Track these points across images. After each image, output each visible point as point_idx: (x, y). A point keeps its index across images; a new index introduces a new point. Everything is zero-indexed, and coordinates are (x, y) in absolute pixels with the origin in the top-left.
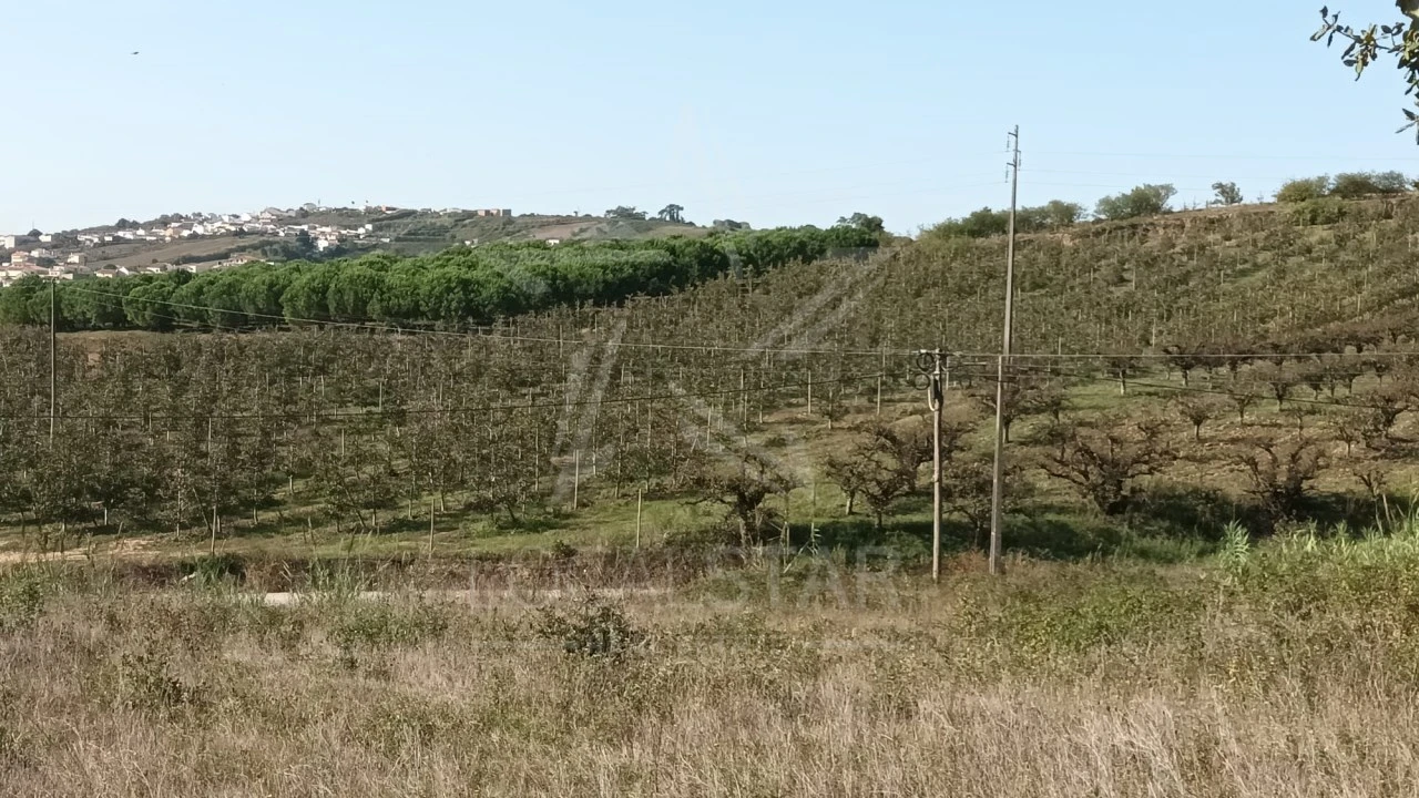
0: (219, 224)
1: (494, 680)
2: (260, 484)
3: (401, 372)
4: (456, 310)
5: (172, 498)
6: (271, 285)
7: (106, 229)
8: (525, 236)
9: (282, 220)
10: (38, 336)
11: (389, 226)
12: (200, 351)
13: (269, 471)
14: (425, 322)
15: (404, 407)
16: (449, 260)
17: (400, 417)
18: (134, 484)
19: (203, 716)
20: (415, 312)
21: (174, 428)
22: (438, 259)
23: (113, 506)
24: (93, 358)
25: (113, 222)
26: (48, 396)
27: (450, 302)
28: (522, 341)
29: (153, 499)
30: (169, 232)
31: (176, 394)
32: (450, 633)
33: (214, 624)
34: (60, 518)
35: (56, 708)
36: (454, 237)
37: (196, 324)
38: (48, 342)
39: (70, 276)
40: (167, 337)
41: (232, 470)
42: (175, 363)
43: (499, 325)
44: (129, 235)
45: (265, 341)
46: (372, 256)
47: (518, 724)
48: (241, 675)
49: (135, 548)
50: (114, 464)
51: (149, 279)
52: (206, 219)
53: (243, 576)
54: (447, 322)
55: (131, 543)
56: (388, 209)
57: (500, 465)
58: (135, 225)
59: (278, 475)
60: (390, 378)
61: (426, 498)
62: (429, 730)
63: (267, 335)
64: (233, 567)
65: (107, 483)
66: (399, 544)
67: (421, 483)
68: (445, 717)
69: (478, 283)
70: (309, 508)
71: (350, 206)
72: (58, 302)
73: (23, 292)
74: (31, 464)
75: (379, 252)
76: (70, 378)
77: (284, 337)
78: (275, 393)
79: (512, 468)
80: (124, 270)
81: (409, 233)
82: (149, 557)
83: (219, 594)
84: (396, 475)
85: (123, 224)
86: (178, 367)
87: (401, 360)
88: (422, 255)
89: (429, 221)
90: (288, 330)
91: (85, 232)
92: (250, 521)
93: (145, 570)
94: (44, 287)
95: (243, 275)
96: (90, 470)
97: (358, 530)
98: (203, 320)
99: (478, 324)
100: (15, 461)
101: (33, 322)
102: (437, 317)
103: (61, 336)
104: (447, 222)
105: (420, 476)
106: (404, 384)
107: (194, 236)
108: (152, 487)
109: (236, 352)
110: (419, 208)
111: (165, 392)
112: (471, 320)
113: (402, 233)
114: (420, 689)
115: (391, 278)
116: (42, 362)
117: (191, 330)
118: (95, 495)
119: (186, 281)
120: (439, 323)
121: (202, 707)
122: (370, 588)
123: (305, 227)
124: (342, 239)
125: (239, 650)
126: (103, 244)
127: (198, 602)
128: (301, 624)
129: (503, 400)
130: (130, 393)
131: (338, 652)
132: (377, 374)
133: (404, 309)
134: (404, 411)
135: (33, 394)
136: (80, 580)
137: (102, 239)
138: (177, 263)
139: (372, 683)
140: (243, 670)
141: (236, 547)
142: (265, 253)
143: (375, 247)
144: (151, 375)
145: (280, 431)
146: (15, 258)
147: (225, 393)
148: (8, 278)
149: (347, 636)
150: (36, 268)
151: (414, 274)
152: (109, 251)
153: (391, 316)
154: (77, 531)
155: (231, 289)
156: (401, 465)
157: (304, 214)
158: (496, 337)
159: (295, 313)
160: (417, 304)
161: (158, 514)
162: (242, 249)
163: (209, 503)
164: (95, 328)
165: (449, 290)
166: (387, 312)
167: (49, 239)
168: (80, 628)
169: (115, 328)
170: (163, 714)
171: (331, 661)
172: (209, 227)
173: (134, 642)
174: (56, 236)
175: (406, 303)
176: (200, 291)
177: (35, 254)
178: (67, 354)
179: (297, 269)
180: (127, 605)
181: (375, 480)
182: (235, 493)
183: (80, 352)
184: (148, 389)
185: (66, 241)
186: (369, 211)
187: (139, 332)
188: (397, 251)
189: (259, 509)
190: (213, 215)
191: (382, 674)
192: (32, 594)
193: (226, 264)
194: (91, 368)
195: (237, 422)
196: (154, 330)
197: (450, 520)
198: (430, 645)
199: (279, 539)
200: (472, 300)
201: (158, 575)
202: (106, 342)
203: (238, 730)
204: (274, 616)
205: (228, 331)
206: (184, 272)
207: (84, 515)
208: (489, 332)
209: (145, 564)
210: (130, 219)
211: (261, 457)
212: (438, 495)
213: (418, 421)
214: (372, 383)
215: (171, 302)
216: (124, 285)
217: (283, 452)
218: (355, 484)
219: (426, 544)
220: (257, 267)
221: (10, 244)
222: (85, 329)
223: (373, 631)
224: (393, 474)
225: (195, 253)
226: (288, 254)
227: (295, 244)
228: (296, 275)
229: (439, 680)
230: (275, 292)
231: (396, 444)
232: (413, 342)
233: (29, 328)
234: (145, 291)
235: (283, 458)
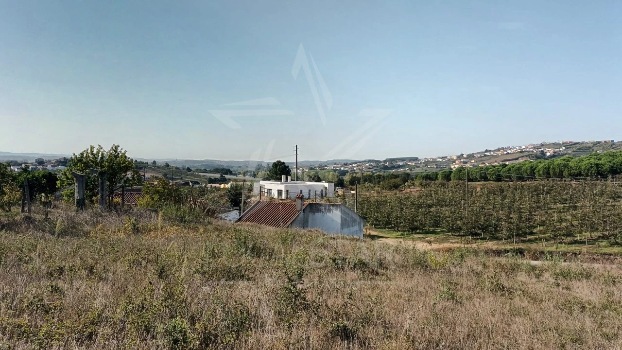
0: (515, 149)
1: (607, 294)
2: (529, 227)
3: (575, 193)
4: (594, 174)
5: (502, 230)
6: (532, 167)
7: (483, 152)
8: (620, 149)
9: (534, 148)
10: (463, 183)
11: (570, 147)
12: (510, 187)
13: (532, 224)
14: (583, 177)
15: (576, 205)
16: (591, 157)
17: (575, 208)
18: (490, 226)
19: (511, 296)
20: (580, 174)
21: (502, 210)
22: (587, 157)
23: (485, 232)
24: (478, 190)
25: (484, 150)
26: (466, 200)
27: (592, 171)
28: (619, 184)
29: (496, 230)
30: (500, 152)
31: (502, 200)
32: (592, 278)
33: (515, 268)
34: (469, 235)
35: (469, 288)
36: (593, 150)
37: (508, 179)
38: (465, 186)
39: (472, 166)
40: (500, 183)
41: (520, 223)
42: (502, 191)
43: (610, 178)
44: (488, 154)
45: (529, 184)
46: (565, 157)
47: (615, 309)
48: (523, 285)
49: (491, 245)
50: (485, 220)
51: (494, 167)
52: (512, 148)
53: (524, 255)
54: (591, 177)
55: (490, 243)
56: (570, 142)
57: (611, 224)
58: (490, 151)
59: (534, 225)
60: (571, 195)
61: (584, 233)
62: (583, 307)
63: (531, 182)
64: (521, 252)
65: (482, 225)
66: (574, 248)
67: (582, 229)
68: (589, 304)
69: (602, 164)
70: (545, 236)
71: (557, 142)
72: (468, 174)
73: (459, 171)
74: (462, 219)
75: (567, 156)
76: (472, 195)
77: (536, 183)
78: (533, 200)
79: (615, 225)
80: (487, 164)
81: (578, 149)
82: (495, 247)
83: (516, 260)
84: (574, 226)
85: (487, 151)
86: (503, 192)
87: (575, 190)
88: (582, 156)
89: (584, 145)
90: (537, 181)
91: (476, 154)
92: (525, 238)
93: (494, 251)
94: (464, 170)
95: (523, 164)
96: (478, 221)
97: (561, 243)
98: (510, 178)
99: (602, 178)
100: (457, 218)
101: (462, 180)
102: (587, 176)
103: (469, 183)
104: (591, 145)
105: (582, 227)
106: (576, 197)
107: (508, 153)
108: (496, 227)
109: (521, 188)
110: (580, 141)
111: (499, 199)
112: (599, 176)
113: (575, 149)
114: (581, 295)
115: (571, 164)
116: (464, 191)
117: (507, 181)
118: (480, 229)
119: (505, 167)
120: (589, 178)
121: (511, 293)
122: (565, 261)
123: (543, 149)
124: (555, 152)
125: (522, 277)
126: (481, 157)
127: (510, 262)
128: (542, 271)
129: (612, 202)
130: (489, 200)
131: (553, 281)
132: (567, 194)
133: (576, 174)
134: (576, 206)
135: (462, 200)
136: (476, 253)
137: (480, 155)
138: (503, 162)
139: (565, 291)
140: (523, 283)
141: (522, 246)
142: (530, 157)
143: (566, 154)
144: (495, 194)
145: (535, 212)
146: (457, 162)
147: (517, 200)
148: (455, 167)
149: (556, 276)
150: (462, 164)
151: (579, 162)
152: (482, 158)
153: (571, 176)
154: (475, 239)
155: (519, 169)
156: (575, 223)
157: (542, 145)
158: (609, 182)
159: (539, 175)
160: (580, 172)
161: (498, 235)
162: (523, 157)
163: (513, 232)
164: (479, 181)
165: (592, 167)
166: (570, 175)
167: (466, 156)
168: (475, 267)
169: (485, 181)
170: (499, 293)
171: (551, 283)
172: (512, 151)
173: (491, 271)
174: (468, 155)
175: (577, 172)
176: (509, 169)
177: (462, 160)
178: (471, 188)
179: (540, 162)
180: (489, 261)
181: (566, 227)
182: (521, 230)
183: (475, 188)
184: (494, 199)
185: (471, 156)
186: (563, 143)
187: (491, 182)
188: (573, 155)
189: (528, 235)
190: (514, 147)
191: (568, 289)
192: (462, 256)
193: (517, 161)
194: (478, 192)
195: (521, 209)
196: (496, 181)
197: (592, 241)
198: (585, 281)
199: (535, 244)
200: (600, 170)
201: (498, 253)
202: (482, 185)
203: (522, 301)
204: (533, 268)
205: (518, 181)
206: (504, 164)
207: (476, 234)
208: (606, 180)
209: (494, 250)
210: (489, 149)
211: (529, 219)
212: (588, 233)
213: (581, 209)
214: (565, 197)
215: (501, 173)
216: (487, 168)
217: (536, 218)
218: (560, 228)
219: (584, 248)
220: (527, 162)
221: (455, 158)
222: (476, 181)
223: (565, 275)
224: (573, 226)
225: (508, 158)
226: (537, 157)
227: (539, 154)
228: (539, 164)
229: (588, 292)
230: (533, 169)
231: (573, 216)
232: (579, 184)
233: (460, 181)
234: (493, 170)
235: (536, 220)
